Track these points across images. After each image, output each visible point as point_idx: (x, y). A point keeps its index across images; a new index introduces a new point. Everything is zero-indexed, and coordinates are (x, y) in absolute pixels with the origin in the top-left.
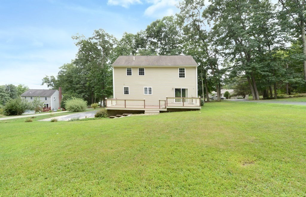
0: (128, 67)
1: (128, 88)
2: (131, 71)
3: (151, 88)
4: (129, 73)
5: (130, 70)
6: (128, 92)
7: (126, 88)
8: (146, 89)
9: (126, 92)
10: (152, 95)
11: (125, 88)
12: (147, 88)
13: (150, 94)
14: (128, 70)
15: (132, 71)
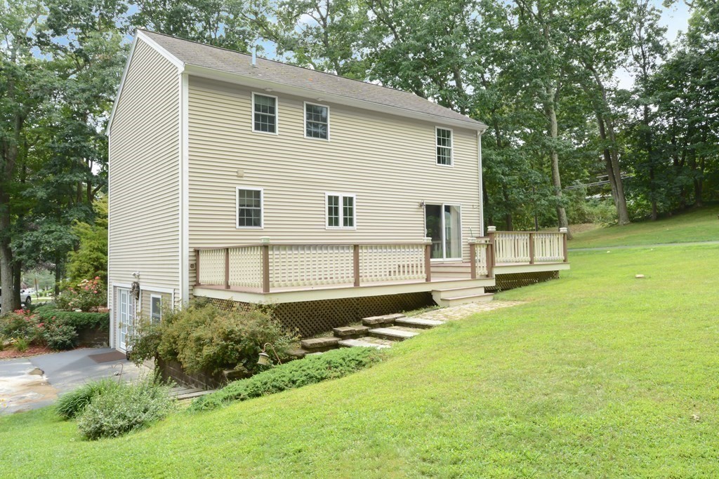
0: (263, 91)
1: (258, 193)
2: (272, 111)
3: (351, 199)
4: (265, 121)
5: (269, 104)
6: (258, 213)
7: (249, 192)
8: (333, 200)
9: (249, 214)
10: (354, 232)
11: (242, 192)
12: (336, 198)
13: (348, 228)
14: (262, 103)
15: (277, 110)
